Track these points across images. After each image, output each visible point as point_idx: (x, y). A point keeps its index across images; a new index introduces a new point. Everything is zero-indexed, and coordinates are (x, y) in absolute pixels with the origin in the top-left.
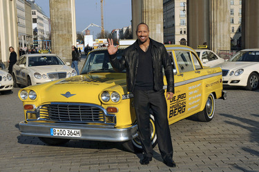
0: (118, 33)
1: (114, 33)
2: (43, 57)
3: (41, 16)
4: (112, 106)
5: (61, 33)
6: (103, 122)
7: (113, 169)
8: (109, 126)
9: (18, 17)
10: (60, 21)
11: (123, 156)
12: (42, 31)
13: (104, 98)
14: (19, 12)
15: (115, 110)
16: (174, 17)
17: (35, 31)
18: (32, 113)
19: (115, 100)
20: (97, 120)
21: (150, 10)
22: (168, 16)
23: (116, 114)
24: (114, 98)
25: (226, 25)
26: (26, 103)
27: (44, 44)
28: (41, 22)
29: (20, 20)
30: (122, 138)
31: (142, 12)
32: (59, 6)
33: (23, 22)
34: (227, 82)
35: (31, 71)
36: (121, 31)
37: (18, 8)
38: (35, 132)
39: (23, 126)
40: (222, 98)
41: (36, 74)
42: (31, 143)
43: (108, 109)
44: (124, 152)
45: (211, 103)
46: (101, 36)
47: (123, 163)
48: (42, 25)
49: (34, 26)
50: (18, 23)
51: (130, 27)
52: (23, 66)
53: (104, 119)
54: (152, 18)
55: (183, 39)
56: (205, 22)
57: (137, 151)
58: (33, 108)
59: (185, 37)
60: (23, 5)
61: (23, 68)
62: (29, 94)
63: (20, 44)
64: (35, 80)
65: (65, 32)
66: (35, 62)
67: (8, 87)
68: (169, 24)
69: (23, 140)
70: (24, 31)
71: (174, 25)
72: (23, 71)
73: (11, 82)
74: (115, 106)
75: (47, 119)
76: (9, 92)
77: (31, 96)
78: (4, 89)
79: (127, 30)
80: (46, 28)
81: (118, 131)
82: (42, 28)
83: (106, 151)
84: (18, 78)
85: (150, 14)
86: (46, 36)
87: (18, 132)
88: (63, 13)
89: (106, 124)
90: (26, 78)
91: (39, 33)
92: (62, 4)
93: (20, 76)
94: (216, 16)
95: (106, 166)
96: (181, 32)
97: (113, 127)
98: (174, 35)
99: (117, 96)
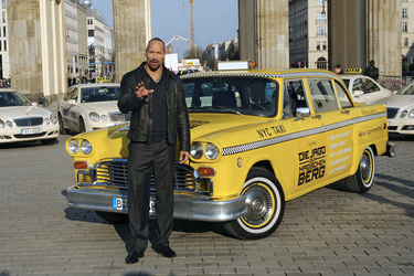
0: (216, 50)
2: (102, 88)
3: (101, 26)
4: (207, 165)
5: (129, 51)
6: (193, 190)
7: (208, 264)
8: (202, 197)
9: (67, 28)
10: (128, 33)
11: (224, 244)
12: (102, 48)
13: (194, 152)
14: (69, 20)
15: (212, 172)
16: (306, 23)
17: (91, 50)
18: (85, 175)
19: (211, 156)
20: (183, 187)
21: (267, 13)
22: (298, 22)
23: (213, 179)
24: (210, 153)
25: (394, 35)
26: (77, 159)
27: (104, 68)
28: (100, 34)
29: (71, 33)
30: (222, 216)
31: (255, 16)
32: (127, 11)
33: (74, 35)
34: (395, 128)
35: (85, 109)
36: (222, 47)
37: (67, 14)
38: (90, 204)
39: (72, 194)
40: (387, 154)
41: (92, 114)
42: (85, 219)
43: (200, 170)
44: (226, 238)
45: (368, 163)
46: (191, 55)
47: (224, 254)
48: (101, 39)
49: (91, 41)
50: (67, 37)
51: (236, 41)
52: (73, 102)
53: (194, 185)
54: (271, 25)
55: (322, 59)
56: (358, 31)
58: (86, 167)
59: (325, 54)
60: (74, 10)
61: (73, 105)
62: (82, 146)
63: (70, 69)
64: (90, 123)
65: (135, 50)
66: (91, 97)
67: (51, 134)
68: (299, 34)
69: (72, 214)
70: (75, 48)
71: (306, 36)
72: (73, 109)
73: (57, 127)
74: (211, 166)
75: (108, 183)
76: (53, 141)
77: (84, 149)
78: (46, 136)
79: (232, 45)
80: (108, 44)
81: (216, 205)
82: (101, 44)
83: (198, 235)
84: (66, 120)
85: (267, 19)
86: (107, 57)
87: (65, 203)
88: (132, 21)
89: (198, 194)
90: (77, 121)
91: (97, 52)
92: (132, 8)
93: (69, 117)
94: (377, 21)
95: (197, 260)
96: (318, 47)
97: (208, 198)
98: (306, 52)
99: (215, 150)
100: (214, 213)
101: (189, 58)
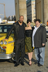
0: (11, 17)
1: (9, 17)
4: (4, 46)
6: (1, 52)
7: (5, 70)
8: (4, 54)
11: (9, 64)
13: (1, 43)
15: (6, 47)
16: (31, 11)
19: (5, 44)
22: (29, 11)
23: (6, 49)
24: (5, 43)
30: (8, 58)
31: (19, 10)
36: (12, 17)
43: (3, 47)
44: (9, 63)
46: (5, 19)
47: (9, 67)
54: (23, 12)
57: (14, 62)
59: (35, 18)
68: (30, 14)
71: (31, 14)
79: (14, 16)
81: (7, 55)
85: (22, 10)
89: (2, 53)
95: (2, 69)
96: (34, 17)
98: (31, 18)
99: (6, 42)
100: (6, 57)
101: (4, 19)
